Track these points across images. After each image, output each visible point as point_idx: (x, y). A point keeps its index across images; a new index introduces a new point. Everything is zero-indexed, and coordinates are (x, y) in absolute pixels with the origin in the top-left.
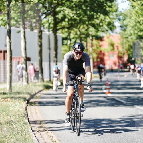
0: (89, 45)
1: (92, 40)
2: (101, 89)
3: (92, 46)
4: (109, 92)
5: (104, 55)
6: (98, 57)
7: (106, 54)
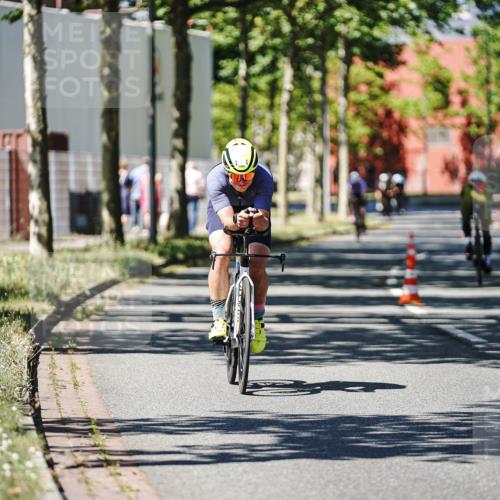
0: (335, 82)
1: (348, 61)
2: (382, 283)
3: (348, 88)
4: (415, 298)
5: (402, 129)
6: (374, 139)
7: (413, 124)
